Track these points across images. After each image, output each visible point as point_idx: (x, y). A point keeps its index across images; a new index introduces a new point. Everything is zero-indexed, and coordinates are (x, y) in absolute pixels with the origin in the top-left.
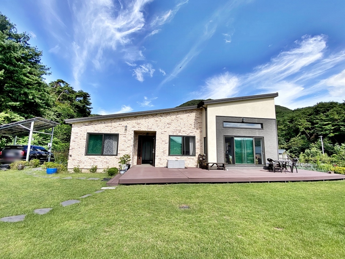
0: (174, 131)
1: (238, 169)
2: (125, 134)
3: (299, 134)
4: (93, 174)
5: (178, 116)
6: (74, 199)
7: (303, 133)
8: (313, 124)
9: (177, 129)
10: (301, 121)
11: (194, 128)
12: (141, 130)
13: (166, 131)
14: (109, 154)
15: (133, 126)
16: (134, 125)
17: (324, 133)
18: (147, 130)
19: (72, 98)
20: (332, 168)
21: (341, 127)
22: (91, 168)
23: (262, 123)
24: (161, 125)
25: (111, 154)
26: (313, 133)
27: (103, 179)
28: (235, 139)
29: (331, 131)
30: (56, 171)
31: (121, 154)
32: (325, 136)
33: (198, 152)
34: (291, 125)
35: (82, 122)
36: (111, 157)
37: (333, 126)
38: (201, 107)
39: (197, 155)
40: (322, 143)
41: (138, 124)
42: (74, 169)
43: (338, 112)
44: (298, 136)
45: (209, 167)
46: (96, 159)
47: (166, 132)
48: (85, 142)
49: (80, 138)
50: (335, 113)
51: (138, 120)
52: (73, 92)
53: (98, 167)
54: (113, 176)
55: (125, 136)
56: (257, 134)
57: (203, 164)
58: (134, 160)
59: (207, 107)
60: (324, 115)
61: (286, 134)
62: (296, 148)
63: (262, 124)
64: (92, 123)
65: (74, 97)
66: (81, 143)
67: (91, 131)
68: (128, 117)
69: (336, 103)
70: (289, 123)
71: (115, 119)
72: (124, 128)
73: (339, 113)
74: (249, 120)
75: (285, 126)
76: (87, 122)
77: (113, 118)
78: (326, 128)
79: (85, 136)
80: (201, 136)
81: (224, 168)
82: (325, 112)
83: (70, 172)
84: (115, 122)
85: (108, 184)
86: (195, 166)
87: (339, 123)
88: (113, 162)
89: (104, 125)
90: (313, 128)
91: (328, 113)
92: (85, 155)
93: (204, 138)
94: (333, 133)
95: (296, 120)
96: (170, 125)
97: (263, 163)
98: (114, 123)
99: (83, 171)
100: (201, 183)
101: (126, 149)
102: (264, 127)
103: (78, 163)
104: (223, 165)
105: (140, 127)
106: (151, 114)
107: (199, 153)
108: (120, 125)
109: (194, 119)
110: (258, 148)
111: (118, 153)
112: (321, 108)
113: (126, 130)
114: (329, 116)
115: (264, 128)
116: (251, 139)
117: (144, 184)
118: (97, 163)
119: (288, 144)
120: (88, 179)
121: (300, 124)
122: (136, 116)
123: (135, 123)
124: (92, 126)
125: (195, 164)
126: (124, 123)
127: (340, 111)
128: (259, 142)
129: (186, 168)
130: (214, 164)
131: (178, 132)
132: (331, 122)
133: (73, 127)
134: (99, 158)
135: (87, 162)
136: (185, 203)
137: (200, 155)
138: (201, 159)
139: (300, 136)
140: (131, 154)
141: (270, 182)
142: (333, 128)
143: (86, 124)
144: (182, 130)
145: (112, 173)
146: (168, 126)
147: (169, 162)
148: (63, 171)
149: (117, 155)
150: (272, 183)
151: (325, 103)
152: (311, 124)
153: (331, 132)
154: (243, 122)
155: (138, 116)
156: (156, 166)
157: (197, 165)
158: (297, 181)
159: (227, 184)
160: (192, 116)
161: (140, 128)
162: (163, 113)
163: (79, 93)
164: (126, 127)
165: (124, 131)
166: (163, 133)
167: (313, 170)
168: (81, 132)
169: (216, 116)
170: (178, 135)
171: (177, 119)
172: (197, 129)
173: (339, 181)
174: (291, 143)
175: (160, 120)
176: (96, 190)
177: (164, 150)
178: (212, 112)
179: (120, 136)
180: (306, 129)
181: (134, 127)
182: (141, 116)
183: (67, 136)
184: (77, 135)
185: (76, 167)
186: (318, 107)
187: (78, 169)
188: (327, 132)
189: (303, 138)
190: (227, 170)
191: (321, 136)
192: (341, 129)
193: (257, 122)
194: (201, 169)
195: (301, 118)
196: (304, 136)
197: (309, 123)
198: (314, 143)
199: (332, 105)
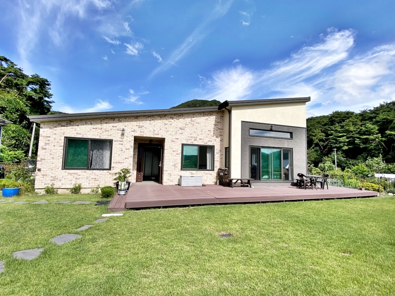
0: (188, 138)
1: (264, 185)
2: (121, 140)
3: (313, 146)
4: (75, 196)
5: (193, 119)
6: (70, 233)
7: (317, 145)
8: (327, 135)
9: (192, 136)
10: (315, 131)
11: (213, 135)
12: (145, 136)
13: (177, 138)
14: (98, 168)
15: (133, 130)
16: (134, 128)
17: (338, 146)
18: (152, 136)
19: (22, 84)
20: (360, 184)
21: (356, 140)
22: (72, 187)
23: (291, 131)
24: (172, 130)
25: (100, 168)
26: (327, 145)
27: (96, 203)
28: (263, 150)
30: (17, 193)
31: (117, 168)
32: (339, 149)
33: (217, 165)
35: (56, 122)
36: (102, 172)
37: (347, 138)
38: (224, 109)
39: (216, 170)
40: (336, 157)
41: (140, 127)
42: (46, 189)
45: (233, 184)
46: (80, 175)
47: (178, 139)
48: (62, 151)
49: (53, 145)
50: (351, 124)
51: (141, 122)
52: (24, 77)
53: (82, 186)
54: (109, 199)
55: (121, 143)
56: (286, 145)
57: (224, 180)
58: (132, 177)
59: (231, 109)
60: (339, 126)
63: (291, 133)
64: (72, 123)
65: (25, 84)
66: (54, 151)
67: (70, 134)
68: (125, 117)
69: (352, 113)
71: (106, 118)
72: (120, 133)
73: (355, 124)
74: (278, 128)
76: (65, 121)
77: (104, 118)
78: (340, 140)
79: (62, 142)
80: (221, 145)
81: (250, 185)
82: (340, 122)
83: (38, 193)
84: (107, 123)
85: (110, 209)
86: (213, 183)
87: (354, 135)
88: (106, 179)
89: (90, 126)
90: (327, 140)
91: (343, 124)
92: (62, 169)
93: (226, 148)
94: (347, 146)
95: (310, 130)
96: (183, 131)
97: (290, 179)
98: (105, 125)
99: (60, 191)
100: (231, 203)
101: (124, 161)
102: (293, 136)
103: (51, 180)
104: (249, 181)
105: (142, 131)
106: (158, 115)
107: (219, 167)
108: (115, 128)
109: (214, 123)
110: (286, 161)
111: (112, 166)
112: (337, 117)
113: (123, 134)
114: (345, 127)
115: (293, 138)
116: (279, 150)
117: (159, 207)
118: (80, 180)
120: (75, 203)
121: (314, 134)
122: (137, 116)
123: (136, 126)
124: (71, 127)
125: (213, 181)
126: (121, 125)
127: (356, 122)
128: (287, 154)
129: (203, 185)
130: (238, 180)
131: (193, 140)
132: (345, 134)
133: (42, 128)
134: (84, 174)
135: (65, 179)
136: (223, 230)
137: (220, 169)
138: (222, 174)
139: (313, 148)
140: (131, 167)
141: (305, 200)
142: (347, 140)
143: (63, 124)
144: (199, 137)
145: (107, 194)
146: (180, 131)
147: (182, 179)
148: (28, 192)
149: (110, 169)
150: (307, 201)
151: (341, 112)
152: (325, 135)
153: (345, 145)
154: (271, 130)
155: (140, 116)
156: (164, 184)
157: (215, 181)
158: (331, 199)
159: (260, 204)
160: (211, 120)
161: (142, 133)
162: (175, 115)
163: (33, 79)
164: (123, 130)
165: (120, 136)
166: (173, 140)
167: (340, 186)
168: (54, 136)
169: (242, 121)
170: (194, 144)
171: (192, 122)
172: (217, 137)
173: (371, 198)
175: (170, 123)
176: (96, 219)
177: (176, 163)
178: (238, 116)
179: (114, 143)
180: (320, 140)
181: (134, 131)
182: (144, 116)
183: (16, 142)
184: (49, 140)
185: (50, 185)
186: (333, 117)
187: (52, 188)
188: (342, 145)
189: (315, 151)
190: (253, 187)
191: (335, 149)
193: (286, 131)
194: (222, 187)
195: (315, 128)
196: (318, 148)
197: (323, 134)
198: (328, 156)
199: (348, 115)
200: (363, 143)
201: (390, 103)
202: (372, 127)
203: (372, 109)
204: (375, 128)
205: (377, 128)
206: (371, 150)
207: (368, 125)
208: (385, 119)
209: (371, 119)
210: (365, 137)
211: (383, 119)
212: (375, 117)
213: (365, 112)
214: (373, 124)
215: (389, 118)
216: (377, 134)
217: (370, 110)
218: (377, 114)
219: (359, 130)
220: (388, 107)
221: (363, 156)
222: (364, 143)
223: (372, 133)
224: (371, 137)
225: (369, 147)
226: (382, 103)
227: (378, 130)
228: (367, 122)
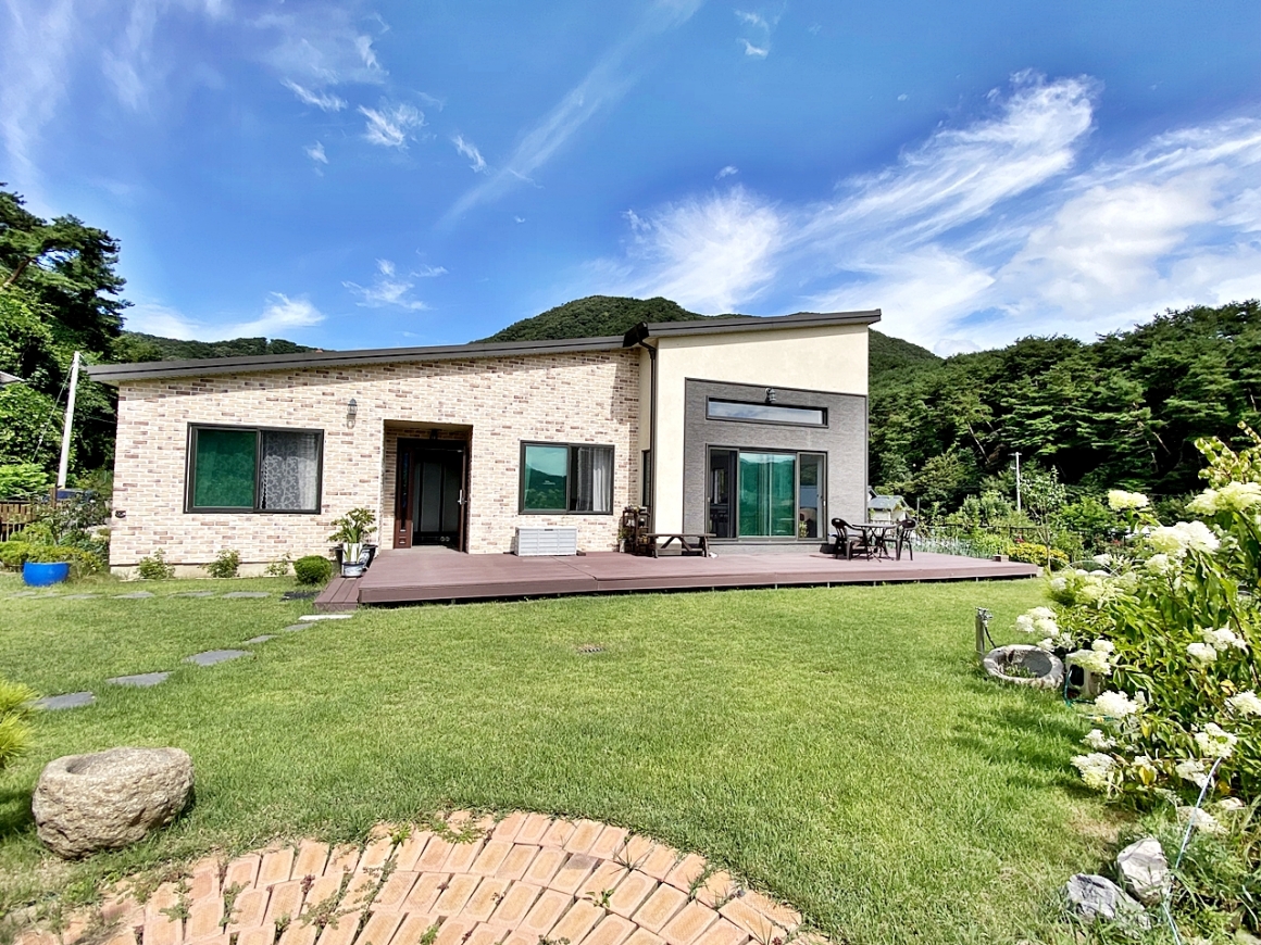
0: (538, 425)
1: (744, 552)
2: (347, 430)
3: (954, 445)
4: (223, 582)
5: (553, 371)
7: (967, 441)
8: (998, 410)
9: (549, 419)
10: (962, 399)
11: (609, 417)
12: (413, 419)
13: (508, 424)
14: (284, 508)
15: (380, 403)
16: (383, 397)
17: (1029, 443)
18: (437, 421)
20: (1011, 548)
21: (1080, 426)
22: (215, 560)
24: (491, 403)
25: (291, 508)
26: (996, 442)
28: (743, 456)
29: (1050, 438)
30: (63, 574)
31: (338, 509)
32: (1028, 453)
33: (622, 499)
34: (932, 412)
35: (163, 381)
36: (295, 518)
37: (1055, 420)
38: (637, 345)
39: (618, 512)
40: (1018, 477)
41: (400, 395)
42: (144, 565)
43: (1078, 374)
44: (950, 450)
45: (658, 548)
46: (234, 528)
47: (510, 427)
48: (184, 462)
49: (156, 446)
50: (1067, 376)
51: (402, 381)
52: (28, 223)
53: (242, 557)
54: (318, 587)
55: (347, 439)
56: (809, 443)
57: (637, 538)
58: (383, 531)
59: (657, 344)
60: (1033, 382)
61: (912, 444)
62: (941, 492)
63: (825, 411)
64: (208, 386)
66: (161, 462)
67: (204, 416)
68: (359, 368)
69: (1074, 344)
70: (925, 407)
71: (305, 370)
72: (345, 410)
73: (1079, 376)
74: (786, 397)
75: (911, 417)
76: (187, 378)
77: (299, 369)
78: (1033, 427)
79: (182, 438)
80: (633, 445)
81: (704, 549)
82: (1037, 372)
83: (120, 578)
84: (306, 384)
85: (320, 604)
86: (611, 549)
87: (1075, 410)
88: (308, 538)
89: (258, 392)
90: (996, 425)
91: (1046, 376)
92: (185, 512)
93: (645, 452)
94: (1054, 443)
95: (948, 394)
96: (524, 405)
97: (820, 535)
98: (301, 388)
99: (179, 572)
100: (634, 592)
101: (357, 490)
102: (830, 419)
103: (155, 542)
104: (702, 539)
105: (407, 406)
106: (451, 360)
107: (627, 505)
108: (329, 398)
109: (612, 384)
110: (809, 489)
111: (324, 502)
112: (1028, 356)
113: (352, 416)
114: (1049, 386)
115: (830, 424)
116: (790, 457)
117: (447, 602)
118: (237, 540)
119: (917, 477)
121: (959, 408)
122: (391, 365)
123: (390, 390)
124: (206, 396)
125: (610, 542)
126: (345, 390)
127: (1083, 370)
128: (812, 468)
129: (579, 554)
130: (673, 537)
131: (552, 432)
132: (1050, 408)
133: (124, 399)
134: (247, 524)
135: (193, 538)
136: (591, 641)
137: (627, 510)
138: (631, 523)
139: (956, 451)
140: (377, 507)
141: (833, 585)
142: (1055, 426)
143: (184, 387)
144: (570, 422)
145: (312, 574)
146: (516, 406)
147: (520, 536)
148: (92, 574)
149: (318, 511)
150: (837, 588)
151: (1042, 340)
152: (991, 411)
153: (1049, 441)
154: (768, 403)
155: (398, 364)
156: (471, 551)
157: (616, 543)
158: (905, 582)
159: (709, 593)
160: (604, 376)
161: (407, 412)
162: (500, 359)
163: (59, 231)
164: (353, 404)
165: (345, 421)
166: (497, 431)
167: (959, 554)
168: (159, 422)
169: (687, 379)
170: (555, 440)
171: (551, 381)
172: (621, 421)
173: (1019, 581)
174: (926, 474)
175: (486, 382)
176: (285, 625)
177: (504, 493)
178: (677, 364)
179: (327, 438)
180: (977, 427)
181: (384, 406)
182: (412, 364)
184: (145, 433)
185: (151, 556)
186: (1017, 353)
187: (160, 564)
188: (1037, 439)
189: (962, 459)
190: (714, 556)
191: (1017, 454)
192: (1079, 429)
193: (810, 404)
194: (630, 557)
195: (963, 389)
196: (969, 450)
197: (986, 407)
198: (996, 475)
199: (1063, 348)
200: (1097, 435)
201: (1186, 314)
202: (1126, 384)
203: (1132, 330)
204: (1135, 389)
205: (1140, 390)
206: (1122, 455)
207: (1115, 379)
208: (1165, 361)
209: (1127, 360)
210: (1106, 416)
211: (1159, 364)
212: (1138, 357)
213: (1111, 339)
214: (1132, 378)
215: (1177, 358)
216: (1141, 406)
217: (1125, 335)
218: (1145, 347)
219: (1090, 395)
220: (1179, 325)
221: (1099, 475)
222: (1102, 435)
223: (1128, 406)
224: (1125, 417)
225: (1115, 447)
226: (1162, 313)
227: (1144, 395)
228: (1115, 370)
